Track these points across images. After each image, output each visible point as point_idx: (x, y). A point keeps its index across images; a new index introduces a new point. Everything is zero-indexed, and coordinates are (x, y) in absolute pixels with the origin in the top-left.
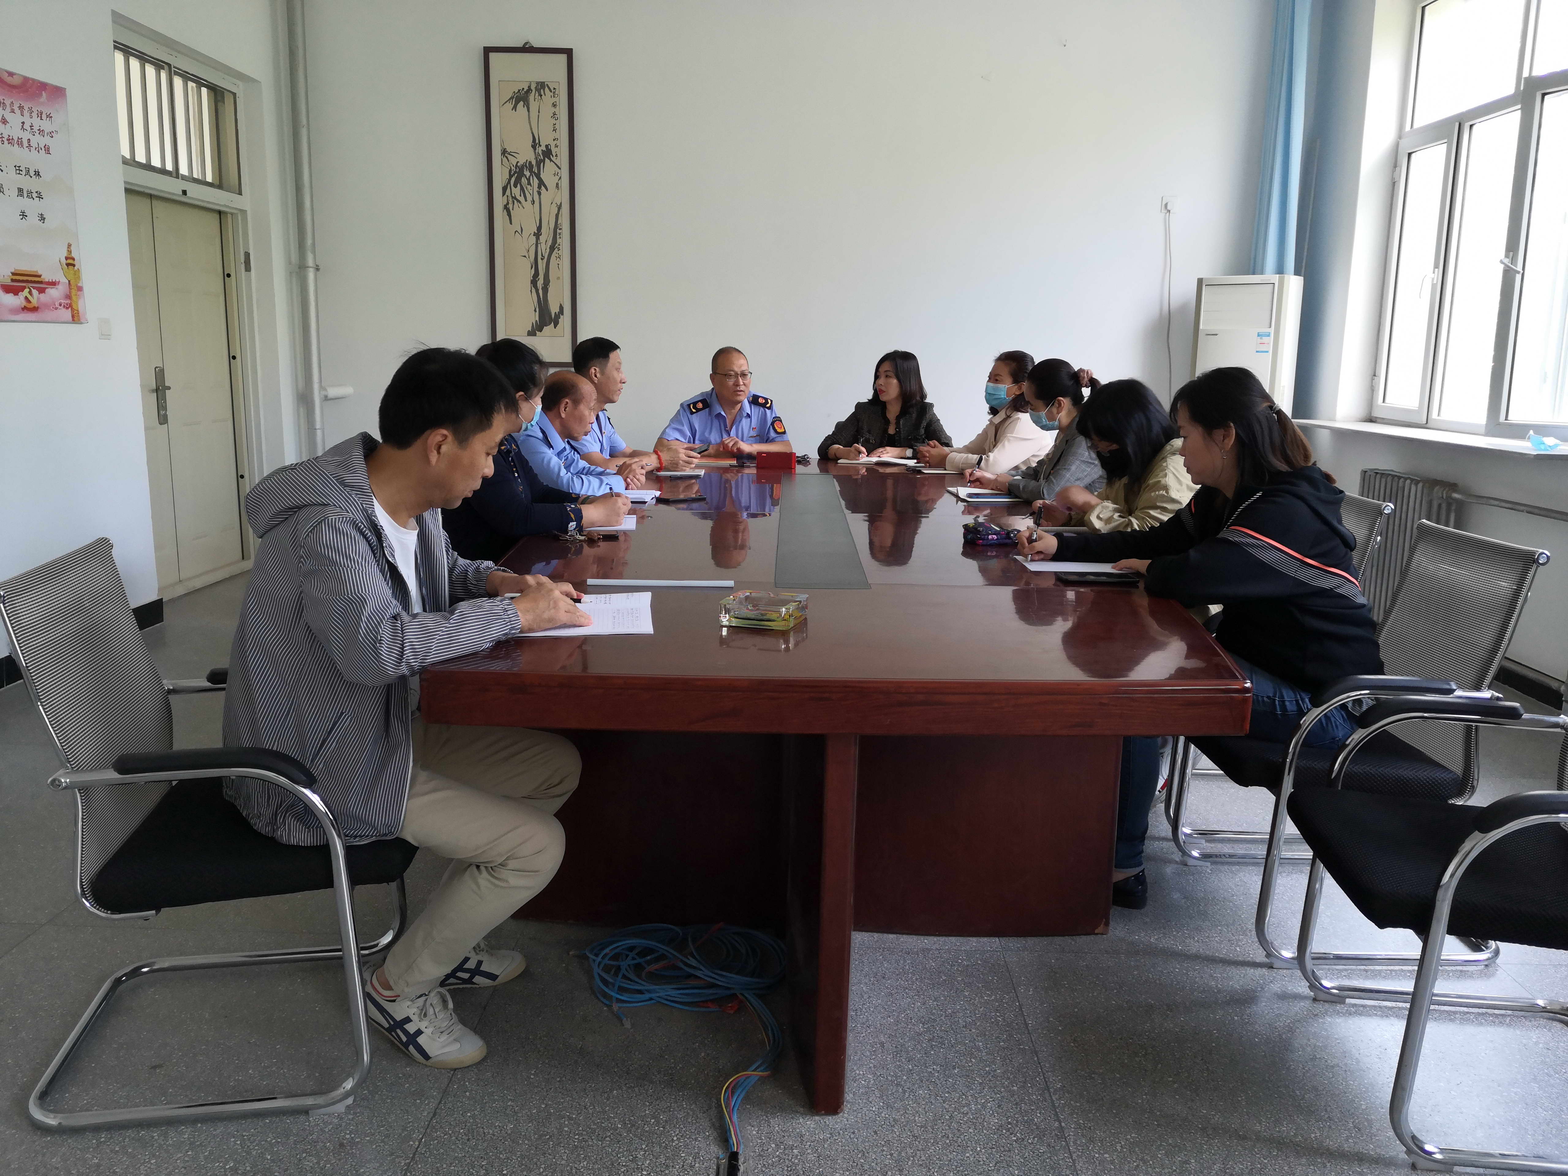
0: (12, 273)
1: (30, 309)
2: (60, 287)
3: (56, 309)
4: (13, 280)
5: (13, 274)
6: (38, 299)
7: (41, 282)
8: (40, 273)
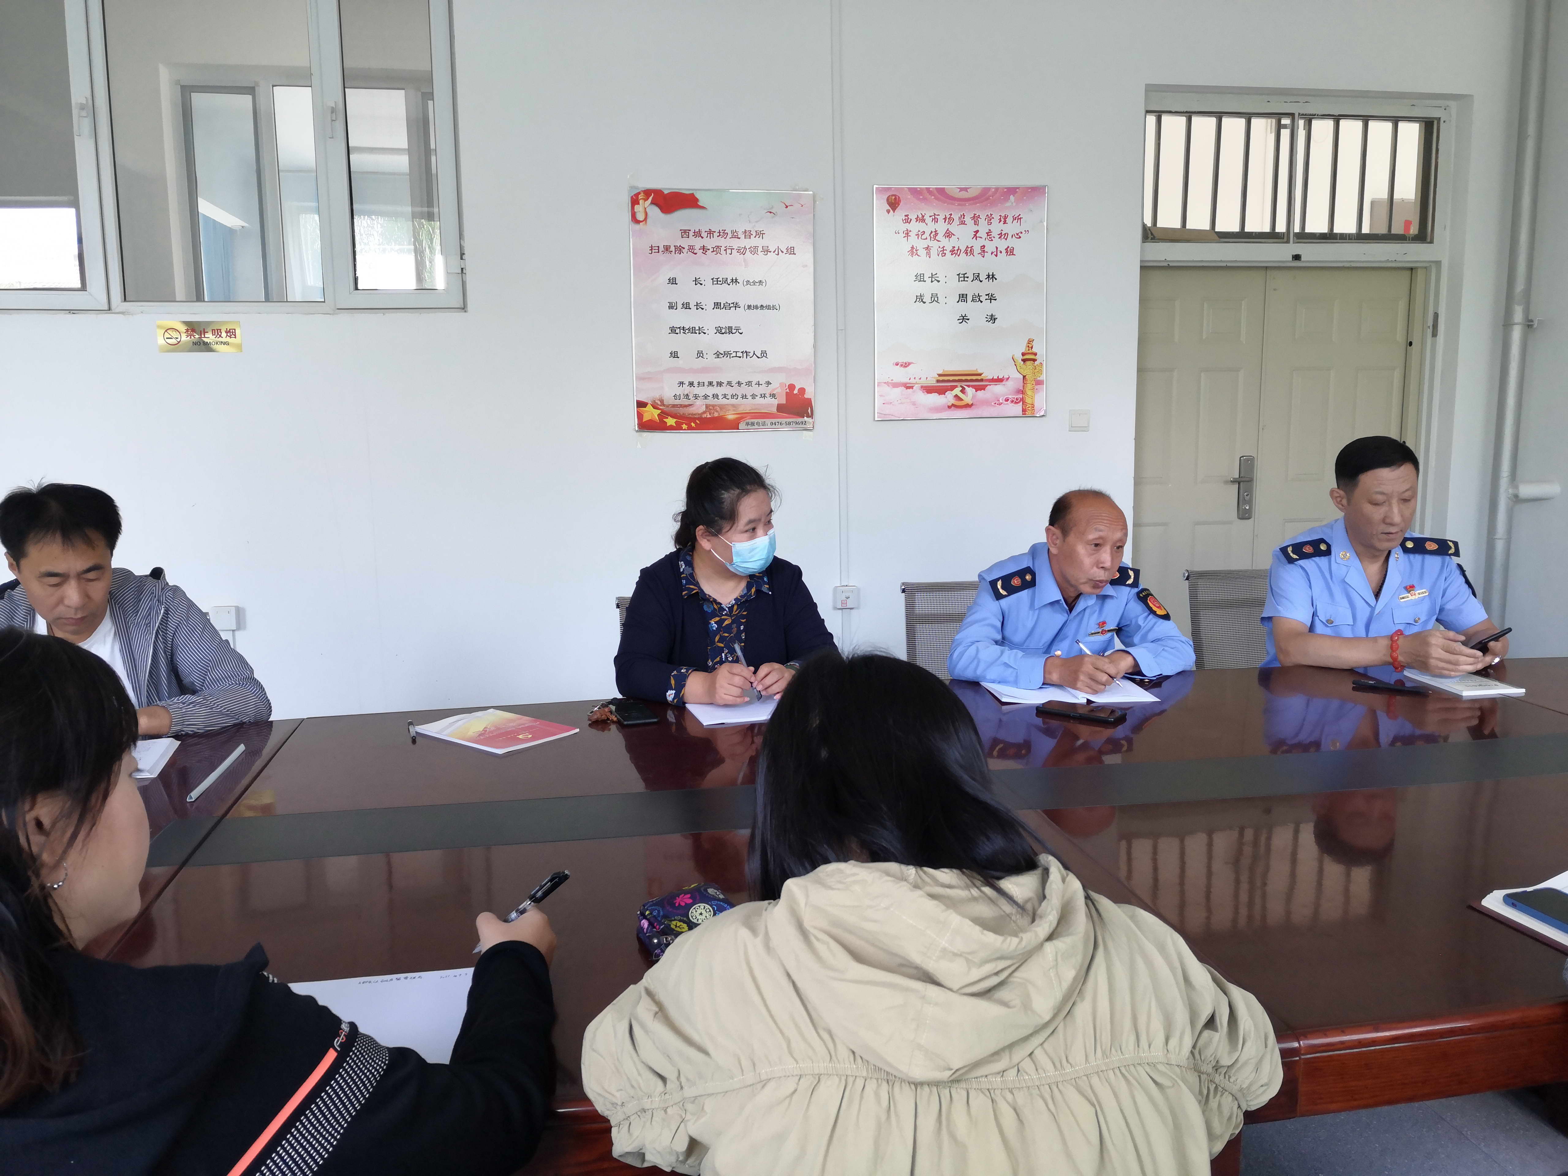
0: (938, 375)
1: (959, 405)
2: (1010, 384)
3: (1000, 404)
4: (938, 381)
5: (940, 375)
6: (974, 397)
7: (982, 380)
8: (980, 372)
